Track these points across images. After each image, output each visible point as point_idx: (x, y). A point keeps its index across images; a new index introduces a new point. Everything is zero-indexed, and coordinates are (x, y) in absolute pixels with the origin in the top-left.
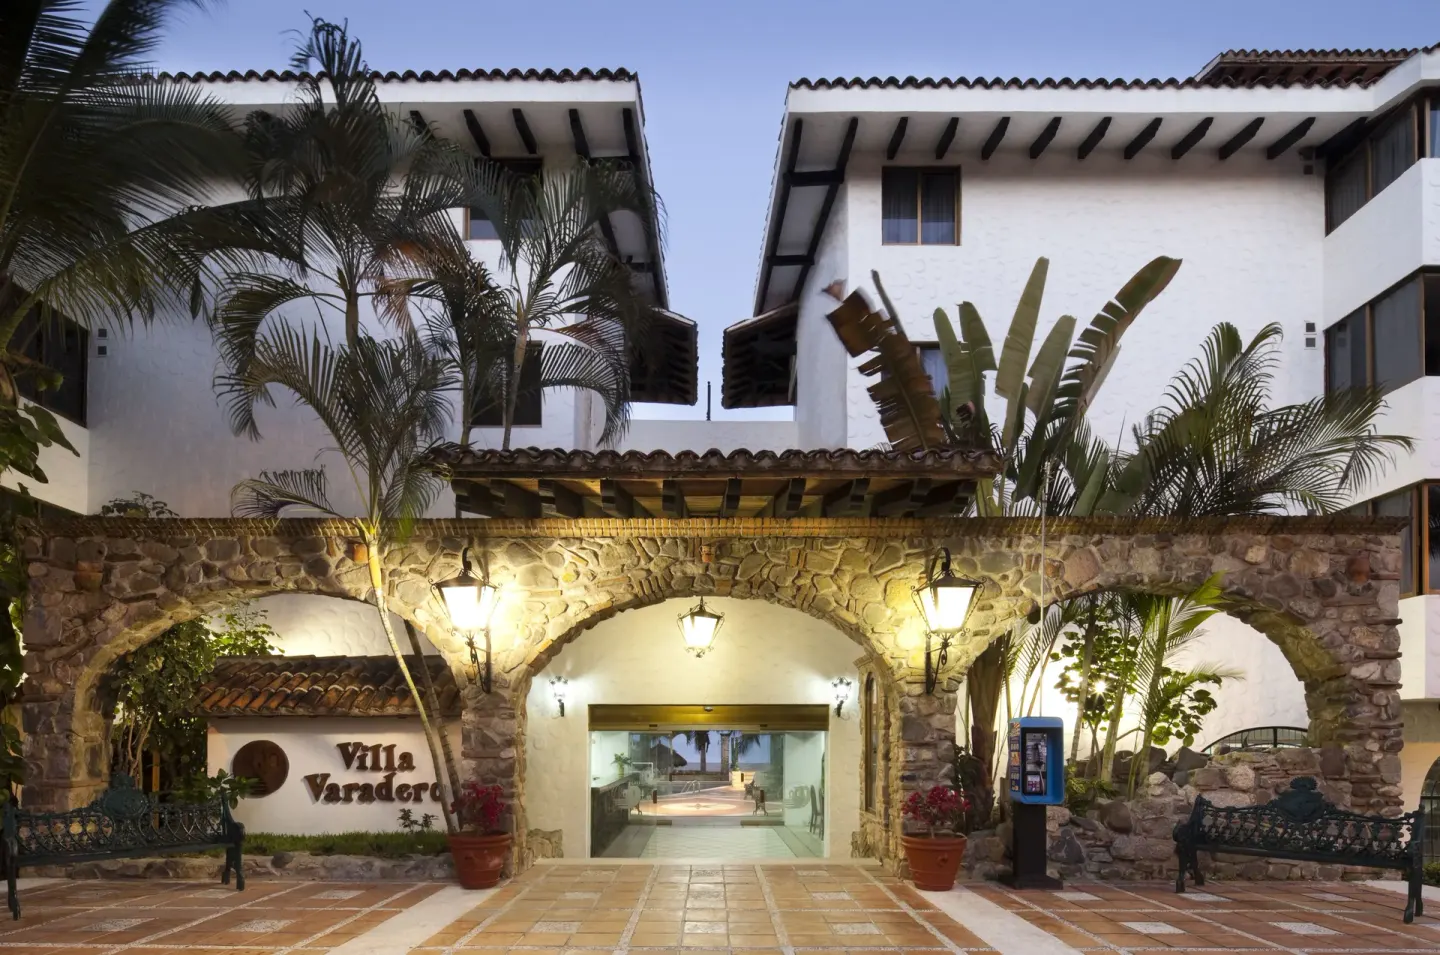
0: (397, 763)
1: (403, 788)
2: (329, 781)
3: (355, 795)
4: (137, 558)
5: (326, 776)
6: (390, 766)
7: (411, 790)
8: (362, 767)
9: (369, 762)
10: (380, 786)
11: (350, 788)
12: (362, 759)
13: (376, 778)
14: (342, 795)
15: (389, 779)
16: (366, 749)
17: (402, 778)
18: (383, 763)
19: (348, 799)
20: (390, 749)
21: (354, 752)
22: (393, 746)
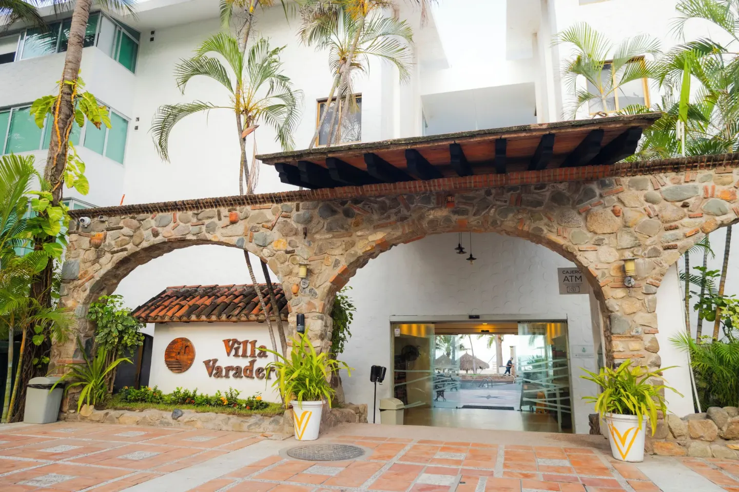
0: (257, 352)
1: (260, 370)
2: (217, 364)
3: (231, 373)
4: (121, 228)
5: (215, 361)
6: (253, 355)
7: (265, 372)
8: (236, 355)
9: (240, 352)
10: (246, 369)
11: (229, 369)
12: (237, 349)
13: (243, 363)
14: (224, 373)
15: (252, 363)
16: (239, 343)
17: (260, 363)
18: (249, 353)
19: (227, 376)
20: (254, 343)
21: (233, 345)
22: (256, 341)
